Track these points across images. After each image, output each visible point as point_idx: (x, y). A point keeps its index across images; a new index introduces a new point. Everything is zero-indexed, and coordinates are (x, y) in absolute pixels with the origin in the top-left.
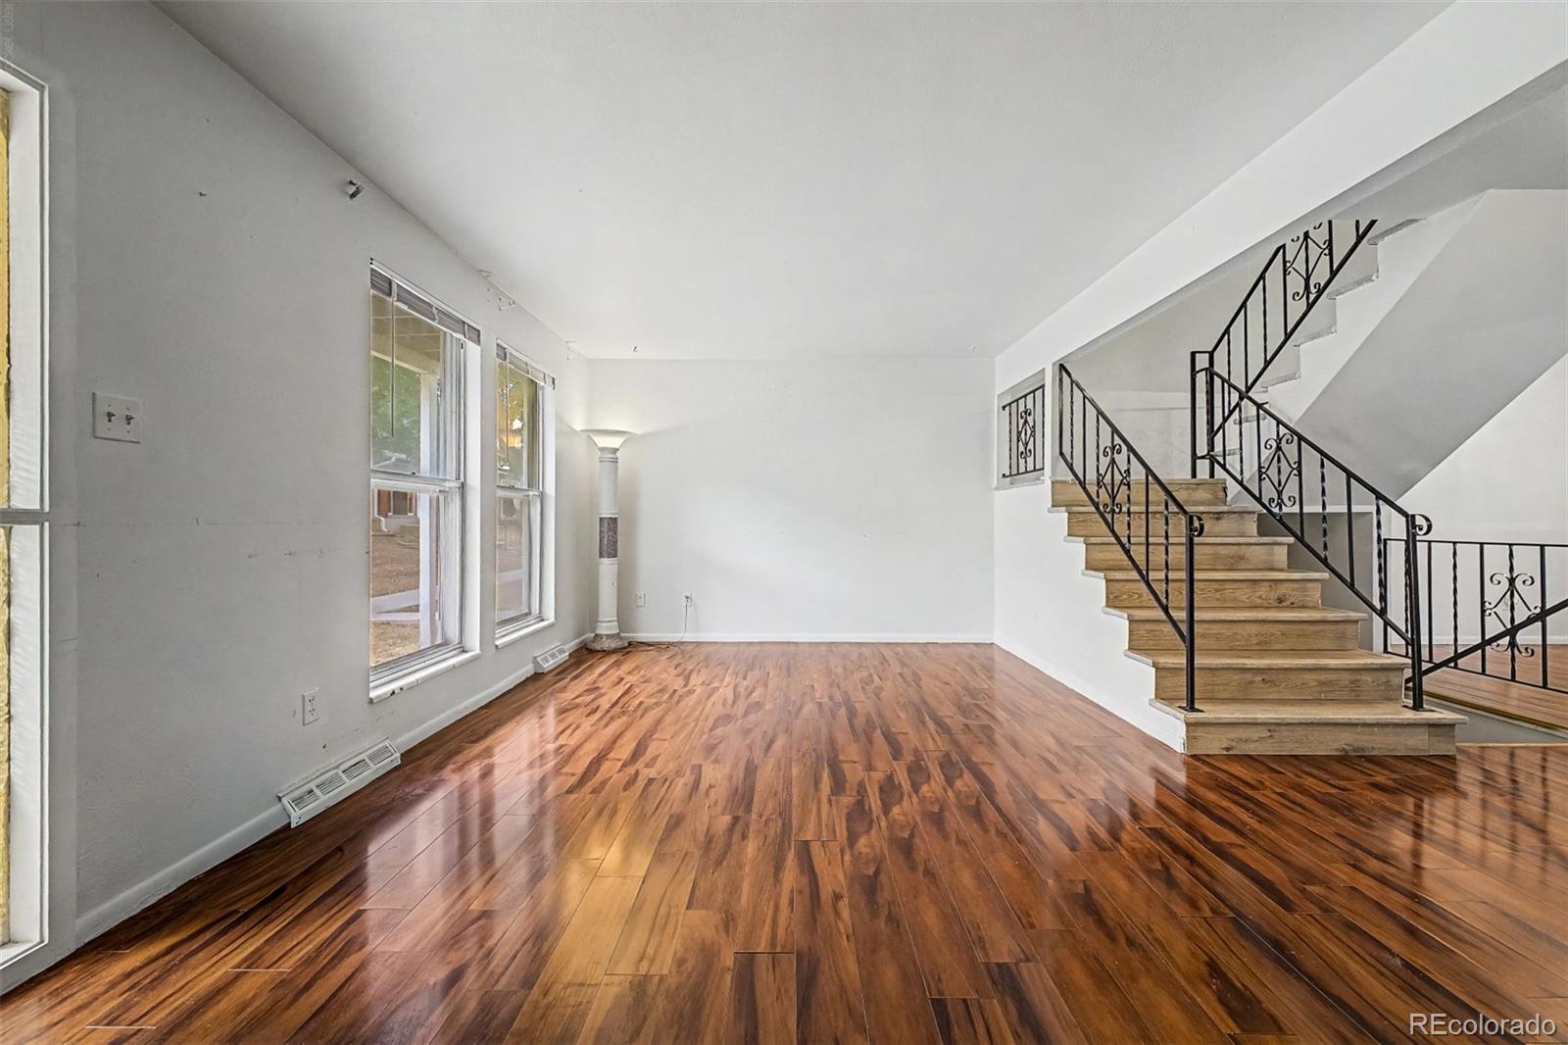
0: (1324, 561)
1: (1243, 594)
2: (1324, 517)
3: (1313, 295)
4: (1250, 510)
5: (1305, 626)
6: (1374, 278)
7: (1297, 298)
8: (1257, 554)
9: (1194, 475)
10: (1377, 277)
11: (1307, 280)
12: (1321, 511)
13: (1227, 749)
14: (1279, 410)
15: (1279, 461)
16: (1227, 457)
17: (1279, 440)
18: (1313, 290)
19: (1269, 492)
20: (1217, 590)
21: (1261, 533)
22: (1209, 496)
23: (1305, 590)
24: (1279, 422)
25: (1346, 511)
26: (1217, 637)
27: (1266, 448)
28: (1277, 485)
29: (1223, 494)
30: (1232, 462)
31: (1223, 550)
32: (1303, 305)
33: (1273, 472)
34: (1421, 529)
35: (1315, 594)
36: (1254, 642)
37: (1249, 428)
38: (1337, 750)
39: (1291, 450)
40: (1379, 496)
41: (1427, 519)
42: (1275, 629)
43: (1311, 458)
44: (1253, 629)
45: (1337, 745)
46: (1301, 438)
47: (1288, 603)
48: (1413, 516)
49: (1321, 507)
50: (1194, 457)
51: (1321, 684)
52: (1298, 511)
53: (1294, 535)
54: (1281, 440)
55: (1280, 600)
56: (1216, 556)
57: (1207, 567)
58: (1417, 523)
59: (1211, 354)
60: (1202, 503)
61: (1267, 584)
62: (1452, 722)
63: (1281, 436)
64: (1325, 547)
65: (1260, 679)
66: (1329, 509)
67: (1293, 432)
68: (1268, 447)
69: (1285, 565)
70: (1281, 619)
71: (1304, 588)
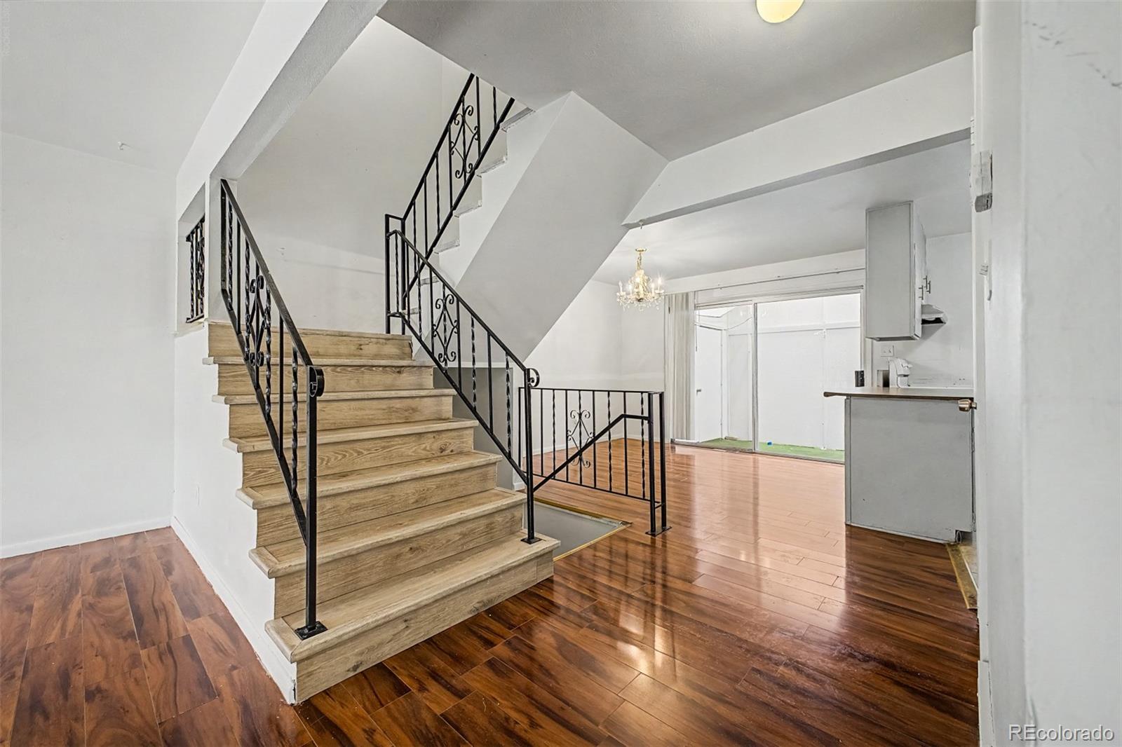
0: (474, 410)
1: (410, 449)
2: (474, 371)
3: (469, 174)
4: (427, 364)
5: (456, 476)
6: (504, 159)
7: (458, 176)
8: (428, 406)
9: (388, 331)
10: (507, 159)
11: (465, 160)
12: (472, 366)
13: (355, 668)
14: (447, 275)
15: (445, 320)
16: (411, 316)
17: (445, 298)
18: (468, 170)
19: (439, 349)
20: (384, 448)
21: (436, 386)
22: (398, 351)
23: (460, 437)
24: (445, 284)
25: (487, 367)
26: (375, 505)
27: (437, 308)
28: (443, 342)
29: (409, 349)
30: (414, 319)
31: (397, 404)
32: (461, 182)
33: (440, 330)
34: (533, 382)
35: (469, 439)
36: (412, 501)
37: (425, 289)
38: (471, 611)
39: (452, 308)
40: (509, 353)
41: (537, 374)
42: (431, 484)
43: (465, 317)
44: (410, 488)
45: (470, 607)
46: (459, 299)
47: (448, 452)
48: (529, 369)
49: (472, 363)
50: (389, 316)
51: (464, 535)
52: (457, 366)
53: (455, 387)
54: (446, 300)
55: (442, 450)
56: (390, 410)
57: (384, 422)
58: (531, 377)
59: (403, 220)
60: (390, 357)
61: (431, 436)
62: (550, 549)
63: (446, 296)
64: (475, 399)
65: (408, 549)
66: (478, 365)
67: (455, 294)
68: (438, 306)
69: (450, 415)
70: (436, 473)
71: (460, 436)
